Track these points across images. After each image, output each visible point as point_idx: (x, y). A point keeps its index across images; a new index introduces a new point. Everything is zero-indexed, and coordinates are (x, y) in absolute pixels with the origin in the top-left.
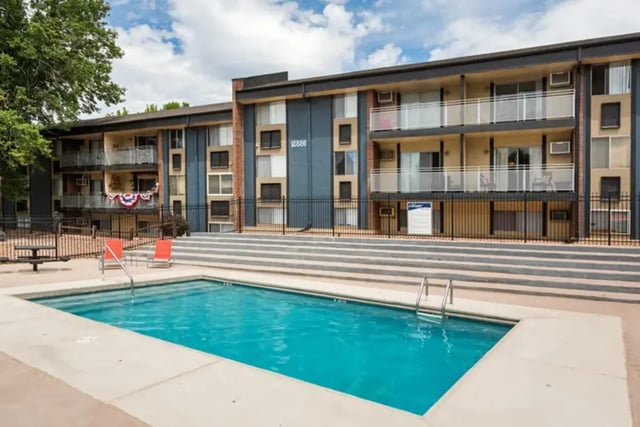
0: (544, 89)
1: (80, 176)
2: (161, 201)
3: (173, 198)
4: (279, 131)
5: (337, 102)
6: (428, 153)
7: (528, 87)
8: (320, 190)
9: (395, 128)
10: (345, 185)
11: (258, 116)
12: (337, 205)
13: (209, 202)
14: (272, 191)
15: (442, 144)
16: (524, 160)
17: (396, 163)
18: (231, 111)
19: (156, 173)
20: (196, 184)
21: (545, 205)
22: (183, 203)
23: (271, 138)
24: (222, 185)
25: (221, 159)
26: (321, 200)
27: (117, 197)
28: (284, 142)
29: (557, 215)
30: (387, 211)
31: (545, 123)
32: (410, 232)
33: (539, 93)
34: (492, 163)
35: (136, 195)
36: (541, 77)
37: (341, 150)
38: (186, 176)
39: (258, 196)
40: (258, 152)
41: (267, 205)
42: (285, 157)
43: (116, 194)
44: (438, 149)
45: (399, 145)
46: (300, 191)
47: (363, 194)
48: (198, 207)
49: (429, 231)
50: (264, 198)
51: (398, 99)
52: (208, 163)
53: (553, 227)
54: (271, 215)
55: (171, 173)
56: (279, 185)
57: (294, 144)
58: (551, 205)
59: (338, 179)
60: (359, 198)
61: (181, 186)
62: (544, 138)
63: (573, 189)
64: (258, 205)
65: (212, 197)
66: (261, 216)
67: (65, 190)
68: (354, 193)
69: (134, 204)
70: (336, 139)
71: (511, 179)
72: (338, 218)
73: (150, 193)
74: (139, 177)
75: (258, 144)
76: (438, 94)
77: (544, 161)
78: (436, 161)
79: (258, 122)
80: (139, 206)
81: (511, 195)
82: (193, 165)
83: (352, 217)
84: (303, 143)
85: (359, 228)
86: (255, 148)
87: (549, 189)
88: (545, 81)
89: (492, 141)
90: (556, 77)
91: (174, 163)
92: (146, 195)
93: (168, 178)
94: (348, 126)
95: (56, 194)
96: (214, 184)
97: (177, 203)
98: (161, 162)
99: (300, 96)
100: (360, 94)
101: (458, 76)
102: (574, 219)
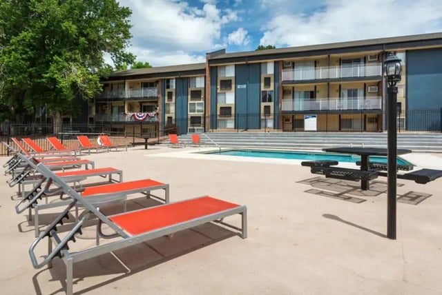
0: (365, 63)
1: (106, 104)
2: (160, 117)
3: (167, 115)
4: (231, 81)
5: (263, 66)
6: (308, 92)
7: (357, 61)
8: (253, 110)
9: (292, 79)
10: (267, 108)
11: (219, 72)
12: (262, 117)
13: (189, 117)
14: (226, 111)
15: (315, 87)
16: (355, 95)
17: (292, 97)
18: (205, 69)
19: (156, 102)
20: (181, 108)
21: (365, 116)
22: (174, 118)
23: (226, 84)
24: (197, 108)
25: (196, 94)
26: (253, 115)
27: (134, 115)
28: (233, 86)
29: (372, 120)
30: (288, 120)
31: (365, 78)
32: (306, 129)
33: (362, 64)
34: (340, 96)
35: (146, 114)
36: (363, 57)
37: (265, 90)
38: (175, 103)
39: (218, 113)
40: (219, 91)
41: (223, 118)
42: (234, 94)
43: (132, 114)
44: (313, 90)
45: (293, 88)
46: (242, 111)
47: (277, 112)
48: (182, 120)
49: (315, 129)
50: (222, 114)
51: (293, 65)
52: (189, 97)
53: (369, 126)
54: (225, 123)
55: (166, 102)
56: (230, 108)
57: (239, 87)
58: (369, 115)
59: (263, 105)
60: (275, 114)
61: (172, 109)
62: (365, 85)
63: (381, 108)
64: (218, 118)
65: (190, 114)
66: (220, 124)
67: (97, 112)
68: (272, 111)
69: (144, 119)
70: (262, 84)
71: (349, 104)
72: (263, 124)
73: (154, 113)
74: (143, 104)
75: (219, 87)
76: (313, 63)
77: (365, 95)
78: (312, 95)
79: (219, 75)
80: (147, 120)
81: (348, 111)
82: (180, 97)
83: (270, 124)
84: (245, 86)
85: (274, 128)
86: (217, 89)
87: (368, 108)
88: (365, 58)
89: (340, 86)
90: (371, 57)
91: (168, 96)
92: (152, 114)
93: (164, 105)
94: (269, 78)
95: (91, 114)
96: (193, 107)
97: (170, 118)
98: (160, 96)
99: (245, 63)
100: (275, 62)
101: (327, 56)
102: (379, 122)
